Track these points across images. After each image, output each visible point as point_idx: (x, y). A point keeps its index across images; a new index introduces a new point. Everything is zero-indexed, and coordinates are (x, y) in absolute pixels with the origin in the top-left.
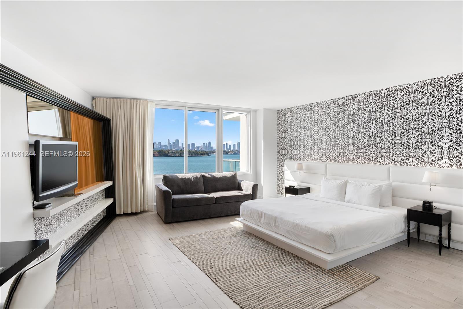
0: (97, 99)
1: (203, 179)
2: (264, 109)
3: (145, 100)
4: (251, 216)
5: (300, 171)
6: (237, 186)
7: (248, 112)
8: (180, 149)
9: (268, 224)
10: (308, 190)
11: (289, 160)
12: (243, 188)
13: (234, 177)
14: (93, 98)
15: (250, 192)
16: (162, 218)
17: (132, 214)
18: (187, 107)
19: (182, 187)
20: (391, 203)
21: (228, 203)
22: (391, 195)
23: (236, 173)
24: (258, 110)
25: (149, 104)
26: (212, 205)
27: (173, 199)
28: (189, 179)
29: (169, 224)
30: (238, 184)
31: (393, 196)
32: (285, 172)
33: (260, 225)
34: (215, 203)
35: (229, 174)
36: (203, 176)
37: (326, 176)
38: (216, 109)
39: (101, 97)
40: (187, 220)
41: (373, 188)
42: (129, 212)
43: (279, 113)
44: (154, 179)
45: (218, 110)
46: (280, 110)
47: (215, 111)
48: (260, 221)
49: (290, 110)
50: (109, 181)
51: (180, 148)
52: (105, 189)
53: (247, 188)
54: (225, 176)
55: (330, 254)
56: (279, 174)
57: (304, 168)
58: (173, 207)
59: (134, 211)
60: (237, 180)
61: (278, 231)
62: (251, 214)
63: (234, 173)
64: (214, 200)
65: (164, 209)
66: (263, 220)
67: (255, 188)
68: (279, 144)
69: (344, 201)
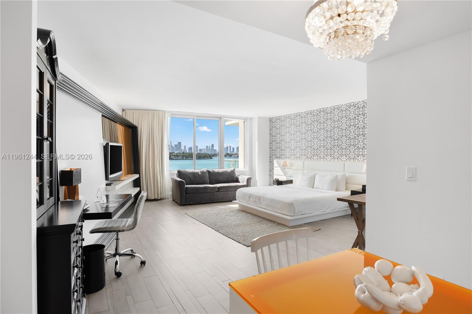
0: (126, 110)
1: (209, 173)
2: (258, 117)
3: (163, 111)
4: (244, 198)
5: (285, 167)
6: (235, 179)
7: (245, 120)
8: (182, 152)
9: (255, 202)
10: (291, 182)
11: (278, 159)
12: (240, 181)
13: (233, 172)
14: (123, 110)
15: (245, 183)
16: (178, 202)
17: (155, 200)
18: (195, 117)
19: (192, 179)
20: (345, 188)
21: (227, 192)
22: (345, 183)
23: (234, 169)
24: (253, 118)
25: (166, 114)
26: (216, 193)
27: (186, 187)
28: (198, 173)
29: (183, 206)
30: (236, 178)
31: (346, 183)
32: (275, 168)
33: (250, 203)
34: (218, 191)
35: (229, 170)
36: (209, 172)
37: (304, 171)
38: (219, 118)
39: (129, 109)
40: (197, 203)
41: (332, 178)
42: (153, 198)
43: (270, 121)
44: (170, 174)
45: (220, 118)
46: (271, 118)
47: (218, 119)
48: (249, 201)
49: (279, 118)
50: (136, 174)
51: (182, 150)
52: (133, 180)
53: (243, 180)
54: (226, 172)
55: (291, 216)
56: (270, 171)
57: (288, 164)
58: (186, 193)
59: (156, 197)
60: (235, 175)
61: (261, 206)
62: (244, 197)
63: (233, 169)
64: (217, 189)
65: (179, 195)
66: (251, 199)
67: (249, 180)
68: (271, 146)
69: (313, 188)
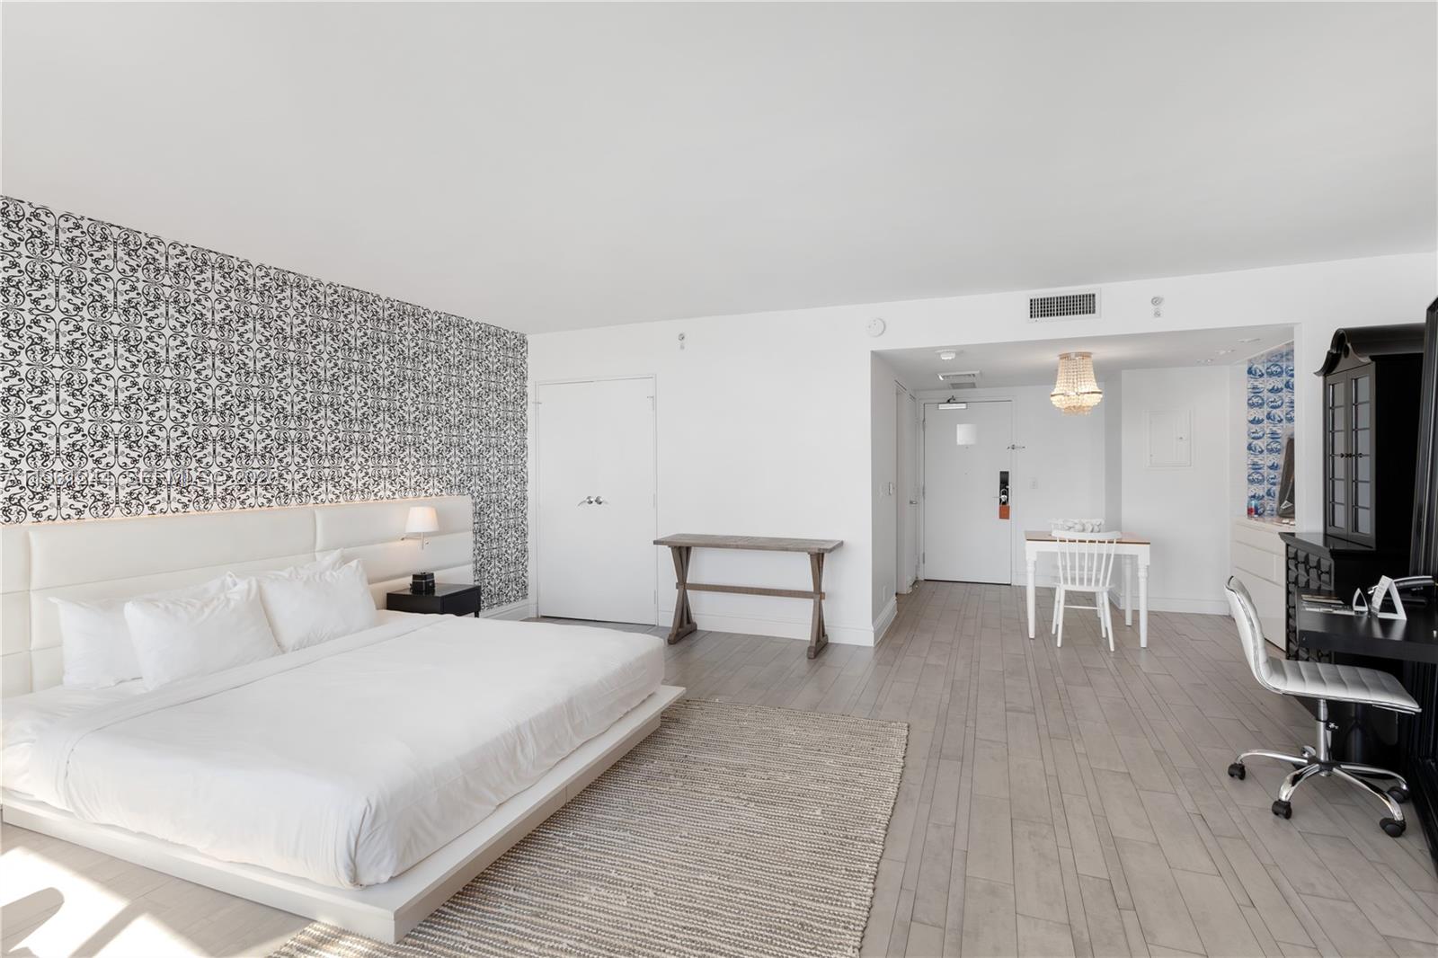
69: (281, 648)
